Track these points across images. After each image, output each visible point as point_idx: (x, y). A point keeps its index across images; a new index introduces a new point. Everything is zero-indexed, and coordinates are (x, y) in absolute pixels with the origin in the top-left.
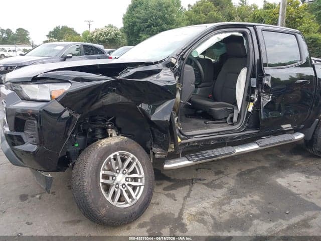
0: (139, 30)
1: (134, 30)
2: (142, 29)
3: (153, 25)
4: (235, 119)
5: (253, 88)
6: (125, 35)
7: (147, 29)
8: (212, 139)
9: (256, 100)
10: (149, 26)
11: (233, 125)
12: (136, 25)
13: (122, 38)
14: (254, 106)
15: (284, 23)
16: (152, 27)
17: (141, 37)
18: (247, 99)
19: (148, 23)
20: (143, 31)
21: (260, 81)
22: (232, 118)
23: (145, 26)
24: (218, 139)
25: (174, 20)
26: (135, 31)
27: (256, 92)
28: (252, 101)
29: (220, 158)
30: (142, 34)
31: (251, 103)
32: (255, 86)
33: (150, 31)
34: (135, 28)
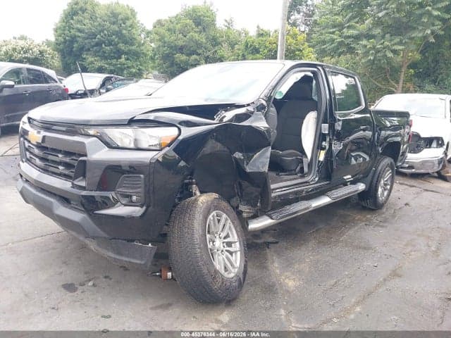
0: (82, 49)
1: (73, 47)
2: (87, 48)
3: (105, 43)
4: (306, 169)
5: (324, 135)
6: (57, 55)
7: (95, 48)
8: (290, 193)
9: (327, 147)
10: (98, 44)
11: (303, 176)
12: (77, 42)
13: (52, 58)
14: (326, 154)
15: (284, 57)
16: (103, 46)
17: (85, 59)
18: (318, 147)
19: (97, 40)
20: (89, 50)
21: (332, 127)
22: (302, 169)
23: (93, 44)
24: (296, 193)
25: (135, 39)
26: (74, 49)
27: (328, 139)
28: (323, 149)
29: (299, 214)
30: (87, 54)
31: (322, 151)
32: (327, 132)
33: (99, 52)
34: (75, 45)
